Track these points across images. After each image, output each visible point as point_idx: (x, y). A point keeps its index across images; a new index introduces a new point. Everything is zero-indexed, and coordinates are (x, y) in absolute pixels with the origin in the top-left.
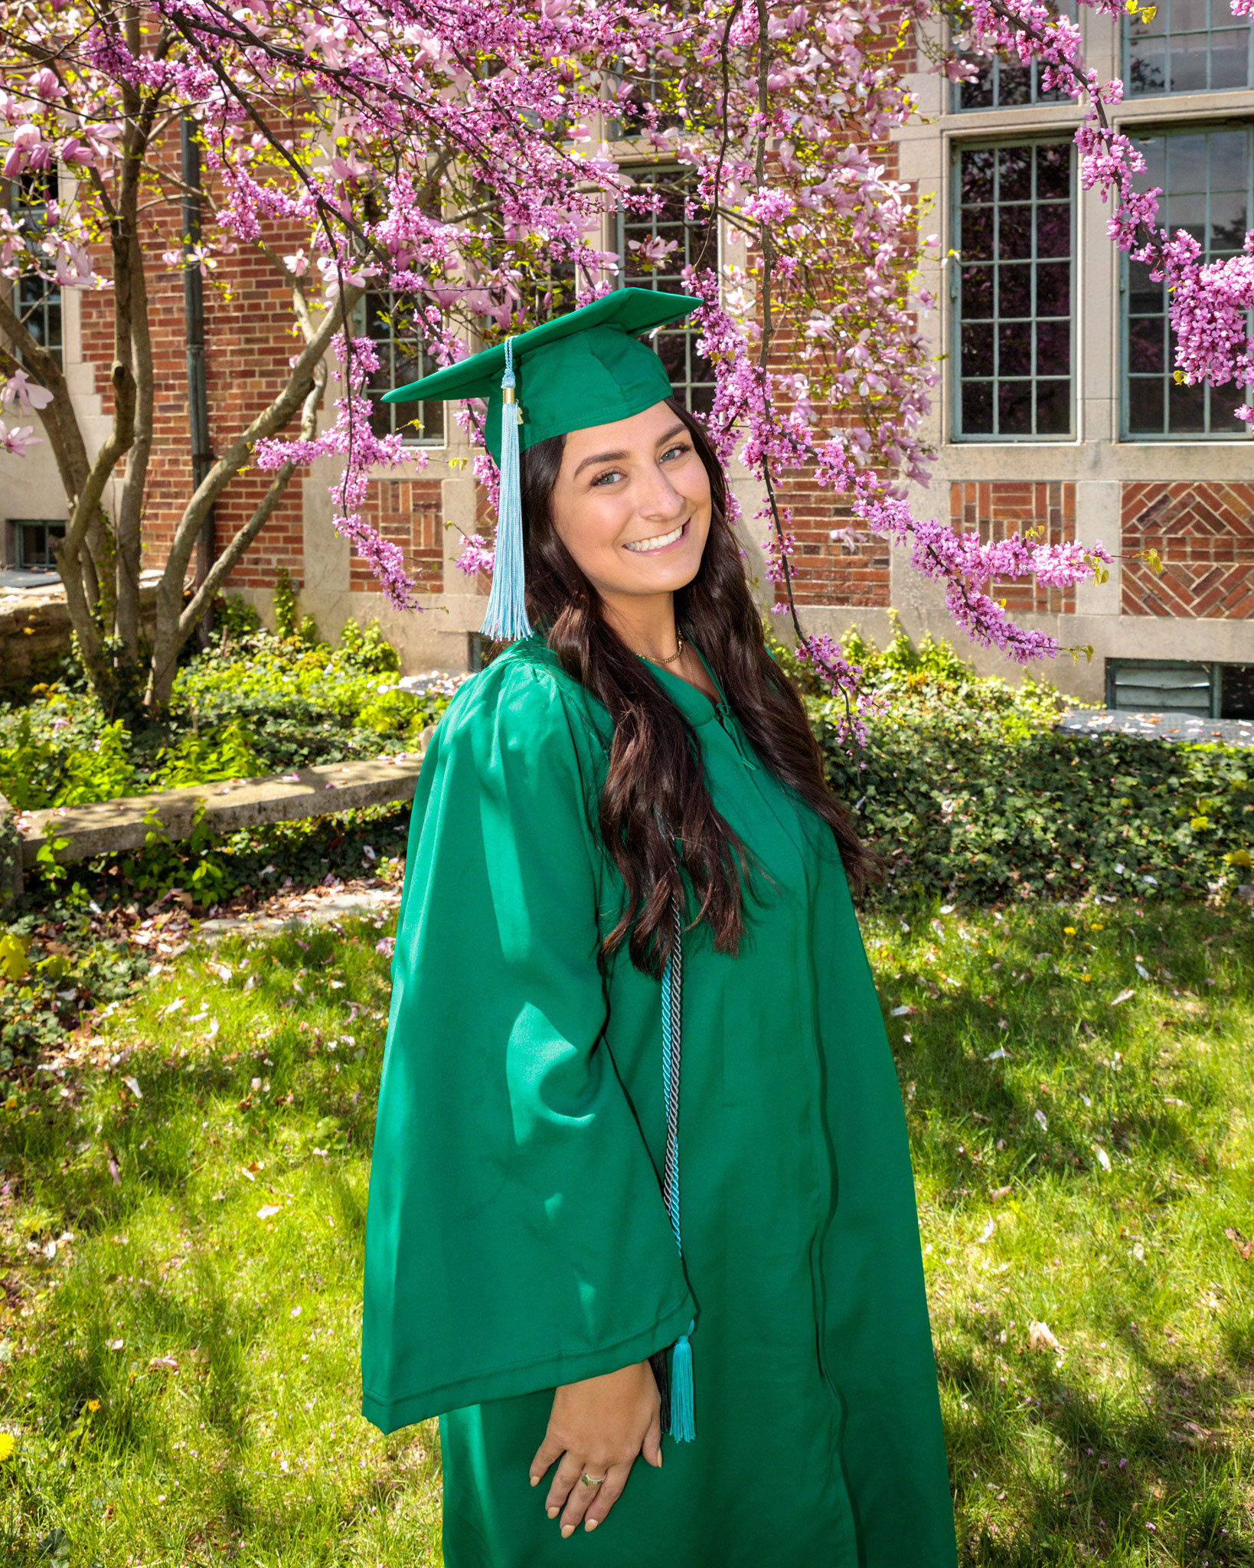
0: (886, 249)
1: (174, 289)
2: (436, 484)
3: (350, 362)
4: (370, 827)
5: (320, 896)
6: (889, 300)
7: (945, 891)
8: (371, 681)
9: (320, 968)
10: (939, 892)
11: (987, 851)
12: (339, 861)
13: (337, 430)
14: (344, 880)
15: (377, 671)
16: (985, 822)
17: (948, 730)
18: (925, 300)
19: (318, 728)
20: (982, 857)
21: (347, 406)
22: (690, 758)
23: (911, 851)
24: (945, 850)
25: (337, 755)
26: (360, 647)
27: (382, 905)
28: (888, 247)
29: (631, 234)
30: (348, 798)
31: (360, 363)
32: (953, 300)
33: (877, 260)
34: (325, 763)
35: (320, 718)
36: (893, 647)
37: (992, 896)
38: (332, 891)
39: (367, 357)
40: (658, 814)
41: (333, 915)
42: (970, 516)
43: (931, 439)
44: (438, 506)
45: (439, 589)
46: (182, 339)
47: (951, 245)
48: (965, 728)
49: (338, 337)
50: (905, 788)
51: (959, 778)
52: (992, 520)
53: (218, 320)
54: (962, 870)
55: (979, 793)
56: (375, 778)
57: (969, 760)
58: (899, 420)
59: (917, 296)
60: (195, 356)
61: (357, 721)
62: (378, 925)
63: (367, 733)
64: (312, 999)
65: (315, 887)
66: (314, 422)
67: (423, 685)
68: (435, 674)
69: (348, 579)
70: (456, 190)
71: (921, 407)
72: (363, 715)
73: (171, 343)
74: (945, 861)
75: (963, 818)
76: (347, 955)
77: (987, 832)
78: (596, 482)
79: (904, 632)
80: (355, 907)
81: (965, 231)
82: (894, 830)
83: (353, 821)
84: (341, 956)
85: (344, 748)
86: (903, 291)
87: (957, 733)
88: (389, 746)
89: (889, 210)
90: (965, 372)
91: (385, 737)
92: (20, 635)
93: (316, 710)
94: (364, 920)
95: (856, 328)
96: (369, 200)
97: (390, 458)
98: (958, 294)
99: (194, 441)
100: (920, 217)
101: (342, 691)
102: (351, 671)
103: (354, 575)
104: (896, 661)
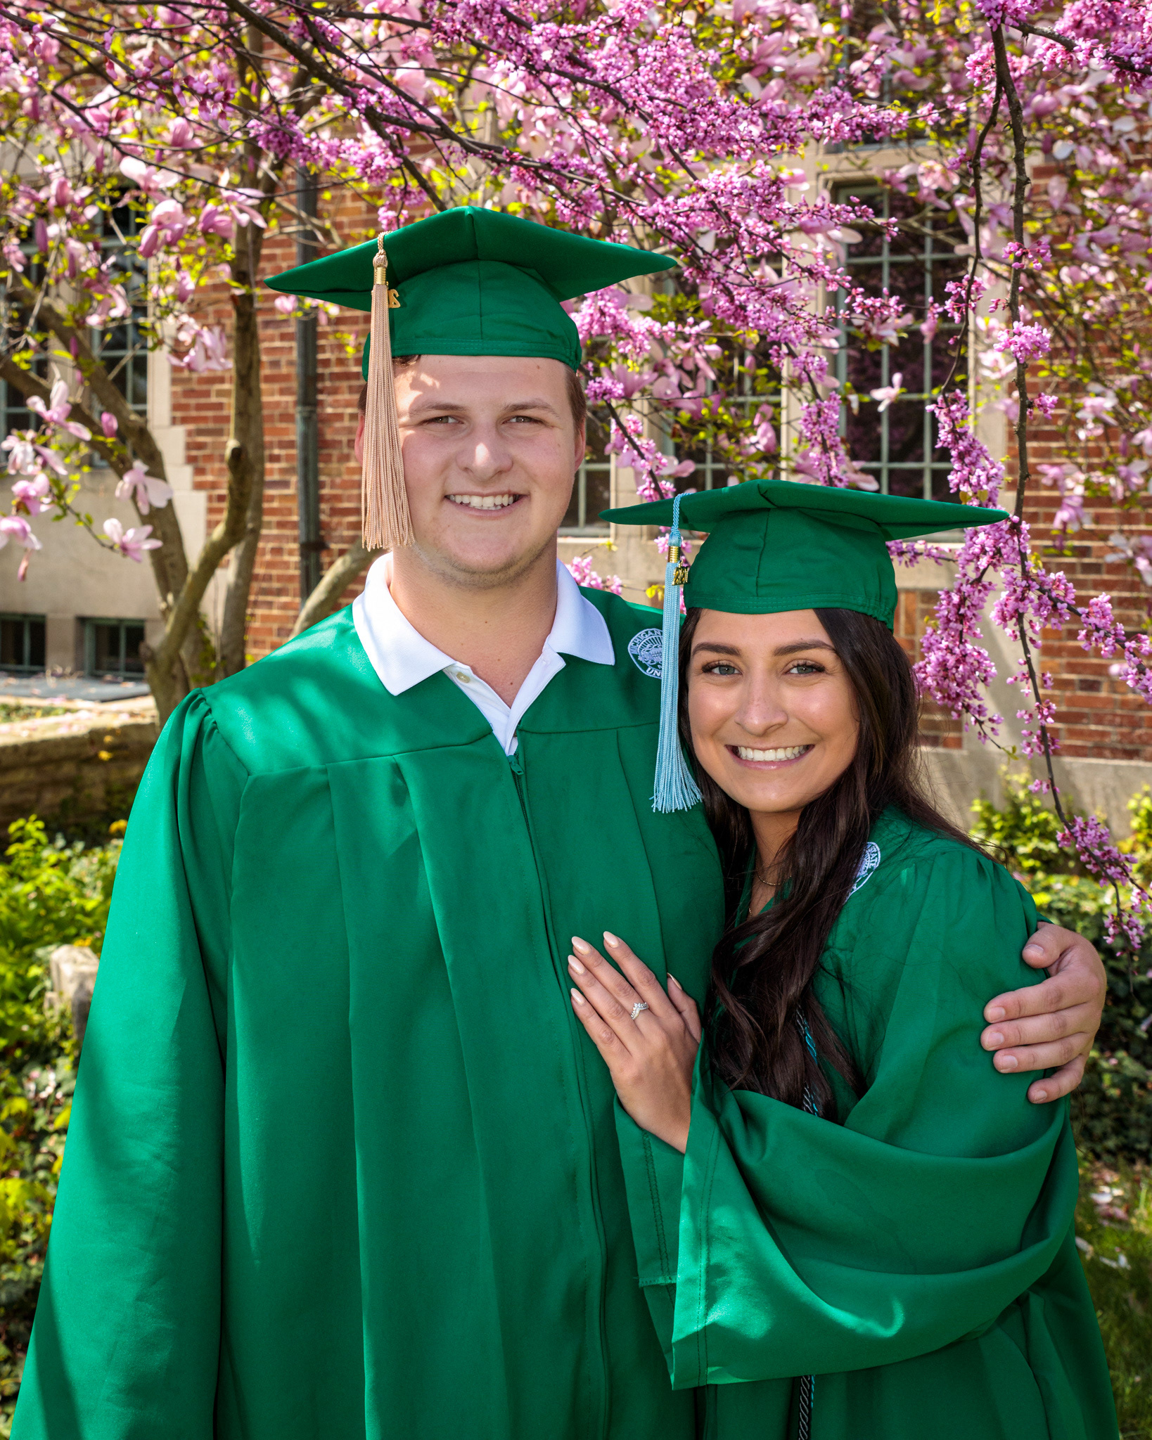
1: (283, 337)
46: (290, 399)
53: (335, 377)
60: (307, 420)
73: (277, 404)
92: (94, 760)
99: (302, 525)
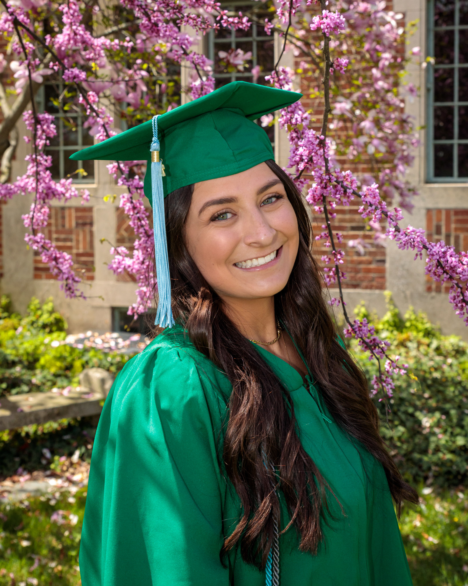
0: (387, 56)
2: (90, 209)
3: (36, 130)
4: (47, 437)
5: (14, 482)
6: (388, 91)
7: (426, 478)
8: (47, 339)
9: (14, 532)
10: (422, 480)
11: (453, 452)
12: (26, 459)
13: (28, 177)
14: (30, 472)
15: (51, 332)
16: (452, 433)
17: (425, 372)
18: (411, 90)
19: (13, 370)
20: (449, 456)
21: (35, 160)
22: (286, 414)
23: (403, 452)
24: (425, 452)
25: (25, 388)
26: (40, 316)
27: (55, 489)
28: (387, 55)
29: (220, 47)
30: (32, 418)
31: (43, 131)
32: (428, 90)
33: (381, 64)
34: (18, 393)
35: (13, 364)
36: (388, 317)
37: (455, 481)
38: (22, 479)
39: (48, 127)
40: (263, 452)
41: (23, 496)
42: (438, 231)
43: (414, 182)
44: (91, 224)
45: (92, 278)
47: (427, 54)
48: (436, 369)
49: (27, 114)
50: (399, 410)
51: (433, 403)
52: (453, 234)
54: (437, 465)
55: (446, 413)
56: (51, 405)
57: (439, 392)
58: (394, 169)
59: (407, 88)
61: (38, 365)
62: (53, 503)
63: (45, 373)
64: (8, 553)
65: (11, 476)
66: (10, 169)
67: (80, 341)
68: (89, 333)
69: (32, 272)
70: (104, 16)
71: (407, 160)
72: (42, 361)
74: (426, 459)
75: (437, 430)
76: (33, 523)
77: (453, 439)
78: (214, 219)
79: (395, 306)
80: (38, 491)
81: (436, 45)
82: (391, 439)
83: (35, 433)
84: (28, 524)
85: (29, 383)
86: (396, 84)
87: (430, 373)
88: (60, 382)
89: (388, 31)
90: (436, 137)
91: (56, 376)
93: (11, 358)
94: (43, 499)
95: (366, 109)
96: (46, 23)
97: (64, 194)
98: (431, 86)
100: (408, 36)
101: (28, 346)
102: (34, 331)
103: (37, 269)
104: (390, 325)
